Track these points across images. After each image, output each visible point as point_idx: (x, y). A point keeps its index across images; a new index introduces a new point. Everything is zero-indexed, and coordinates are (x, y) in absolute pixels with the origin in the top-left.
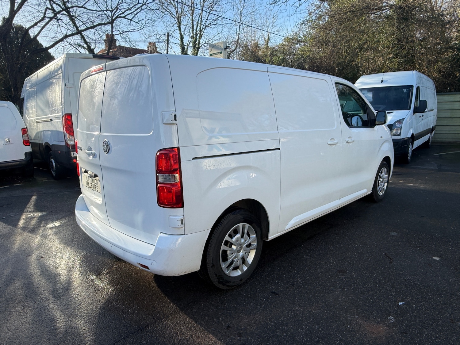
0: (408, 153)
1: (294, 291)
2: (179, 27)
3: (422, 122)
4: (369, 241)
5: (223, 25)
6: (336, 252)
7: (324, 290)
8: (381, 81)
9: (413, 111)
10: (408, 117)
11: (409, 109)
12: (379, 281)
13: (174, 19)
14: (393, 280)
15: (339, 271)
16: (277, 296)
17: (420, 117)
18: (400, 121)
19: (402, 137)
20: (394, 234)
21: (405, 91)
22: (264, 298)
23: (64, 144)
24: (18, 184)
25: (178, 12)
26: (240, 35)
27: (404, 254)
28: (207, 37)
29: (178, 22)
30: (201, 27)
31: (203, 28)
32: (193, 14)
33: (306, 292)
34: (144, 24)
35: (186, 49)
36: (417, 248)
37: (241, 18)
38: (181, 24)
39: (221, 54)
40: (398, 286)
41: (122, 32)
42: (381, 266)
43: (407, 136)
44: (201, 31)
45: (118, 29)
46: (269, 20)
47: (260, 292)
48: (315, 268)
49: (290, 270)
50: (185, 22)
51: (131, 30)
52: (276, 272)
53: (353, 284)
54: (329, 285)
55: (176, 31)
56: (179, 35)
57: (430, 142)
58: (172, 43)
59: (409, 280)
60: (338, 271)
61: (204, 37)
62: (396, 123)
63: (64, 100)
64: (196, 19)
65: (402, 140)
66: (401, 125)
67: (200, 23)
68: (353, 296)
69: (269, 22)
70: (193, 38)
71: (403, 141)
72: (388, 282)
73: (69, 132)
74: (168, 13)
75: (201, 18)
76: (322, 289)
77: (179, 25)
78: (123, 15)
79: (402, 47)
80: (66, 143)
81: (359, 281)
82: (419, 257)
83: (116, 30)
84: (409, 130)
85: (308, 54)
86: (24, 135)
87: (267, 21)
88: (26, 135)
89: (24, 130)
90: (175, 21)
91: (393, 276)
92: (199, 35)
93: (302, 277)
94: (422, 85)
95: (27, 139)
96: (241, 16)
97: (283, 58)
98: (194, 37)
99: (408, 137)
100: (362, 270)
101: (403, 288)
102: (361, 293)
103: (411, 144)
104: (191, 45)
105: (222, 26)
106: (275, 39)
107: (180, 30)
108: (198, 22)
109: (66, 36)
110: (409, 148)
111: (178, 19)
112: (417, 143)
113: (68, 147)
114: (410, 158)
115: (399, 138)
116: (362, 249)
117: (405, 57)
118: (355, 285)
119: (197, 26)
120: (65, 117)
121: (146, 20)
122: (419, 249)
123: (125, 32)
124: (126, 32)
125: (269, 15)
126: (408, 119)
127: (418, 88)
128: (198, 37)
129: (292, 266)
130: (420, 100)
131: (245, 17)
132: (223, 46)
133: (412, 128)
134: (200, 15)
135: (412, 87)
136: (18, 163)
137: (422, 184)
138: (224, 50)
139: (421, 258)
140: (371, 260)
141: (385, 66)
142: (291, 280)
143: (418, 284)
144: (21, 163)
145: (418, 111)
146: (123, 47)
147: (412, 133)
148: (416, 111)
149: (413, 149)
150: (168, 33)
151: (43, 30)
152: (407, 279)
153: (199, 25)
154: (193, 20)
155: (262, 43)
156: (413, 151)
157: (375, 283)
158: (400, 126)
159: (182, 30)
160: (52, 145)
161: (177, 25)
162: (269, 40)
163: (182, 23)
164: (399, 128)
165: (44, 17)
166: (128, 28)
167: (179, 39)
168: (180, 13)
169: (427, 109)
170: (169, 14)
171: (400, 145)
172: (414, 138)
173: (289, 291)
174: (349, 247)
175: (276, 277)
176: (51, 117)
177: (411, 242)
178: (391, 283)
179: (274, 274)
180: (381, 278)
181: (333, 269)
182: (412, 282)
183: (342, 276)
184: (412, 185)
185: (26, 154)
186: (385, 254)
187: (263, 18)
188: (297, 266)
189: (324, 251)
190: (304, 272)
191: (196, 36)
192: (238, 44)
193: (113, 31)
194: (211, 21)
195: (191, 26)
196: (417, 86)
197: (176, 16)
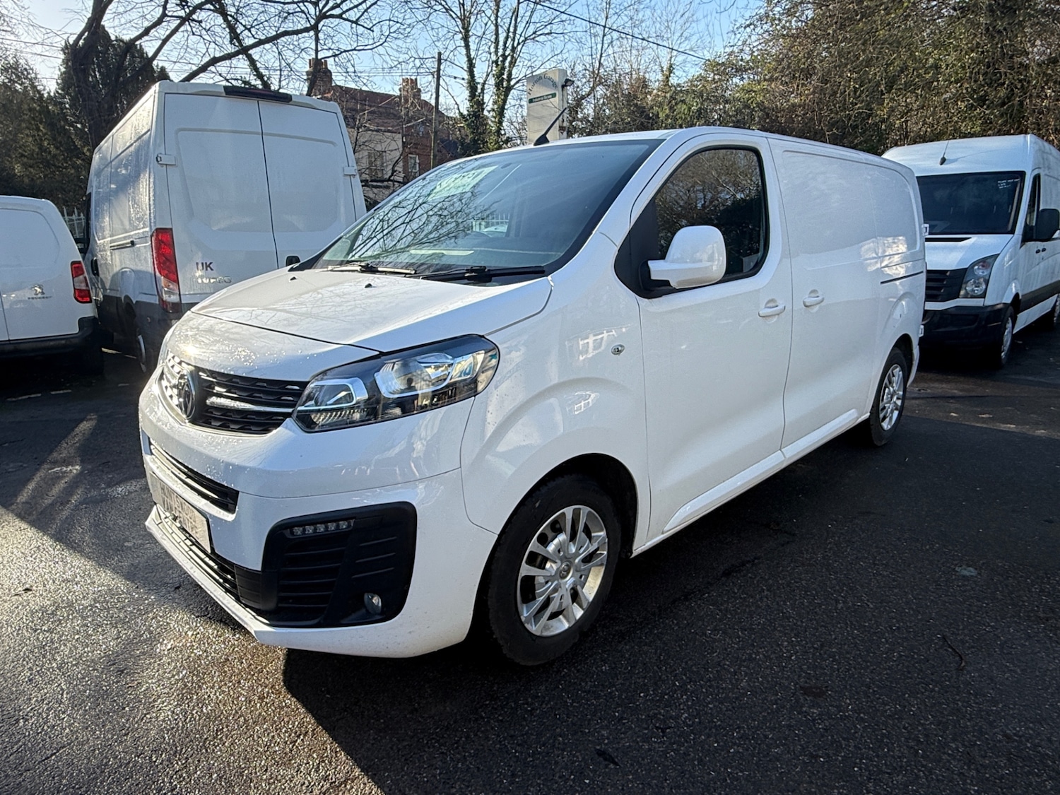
0: (1001, 342)
1: (665, 752)
2: (466, 39)
3: (1042, 265)
4: (896, 591)
5: (566, 36)
6: (799, 623)
7: (753, 756)
8: (939, 160)
9: (1021, 237)
10: (1008, 251)
11: (1012, 232)
12: (927, 736)
13: (454, 23)
14: (969, 732)
15: (806, 691)
16: (612, 766)
17: (1038, 252)
18: (987, 262)
19: (989, 301)
20: (969, 572)
21: (1002, 184)
22: (572, 773)
23: (155, 300)
24: (61, 392)
25: (463, 5)
26: (603, 59)
27: (1001, 640)
28: (529, 64)
29: (463, 28)
30: (513, 40)
31: (519, 44)
32: (498, 11)
33: (700, 761)
34: (387, 34)
35: (479, 91)
36: (1039, 623)
37: (607, 18)
38: (471, 34)
39: (552, 100)
40: (984, 757)
41: (337, 53)
42: (932, 680)
43: (1002, 299)
44: (514, 49)
45: (329, 45)
46: (673, 24)
47: (563, 750)
48: (735, 673)
49: (660, 677)
50: (478, 28)
51: (358, 48)
52: (620, 681)
53: (844, 739)
54: (772, 738)
55: (458, 48)
56: (466, 59)
57: (1056, 315)
58: (449, 76)
59: (1020, 737)
60: (802, 688)
61: (521, 64)
62: (976, 267)
63: (154, 195)
64: (505, 22)
65: (989, 309)
66: (989, 270)
67: (512, 33)
68: (842, 787)
69: (672, 29)
70: (497, 65)
71: (991, 312)
72: (954, 740)
73: (166, 272)
74: (440, 7)
75: (516, 20)
76: (747, 750)
77: (466, 35)
78: (337, 12)
79: (994, 82)
80: (161, 299)
81: (865, 728)
82: (1048, 656)
83: (325, 47)
84: (1009, 284)
85: (759, 99)
86: (76, 279)
87: (668, 27)
88: (81, 277)
89: (77, 265)
90: (456, 26)
91: (969, 720)
92: (509, 58)
93: (693, 704)
94: (1047, 172)
95: (84, 288)
96: (607, 14)
97: (700, 108)
98: (499, 63)
99: (1004, 301)
100: (874, 691)
101: (1002, 768)
102: (869, 779)
103: (1010, 321)
104: (492, 81)
105: (562, 38)
106: (687, 69)
107: (467, 47)
108: (509, 29)
109: (214, 61)
110: (1006, 329)
111: (462, 21)
112: (1026, 318)
113: (164, 309)
114: (1006, 355)
115: (981, 305)
116: (874, 616)
117: (1003, 104)
118: (852, 743)
119: (507, 38)
120: (157, 236)
121: (391, 23)
122: (1044, 628)
123: (345, 51)
124: (348, 51)
125: (674, 12)
126: (1006, 259)
127: (1037, 179)
128: (507, 64)
129: (670, 661)
130: (1041, 208)
131: (616, 16)
132: (559, 80)
133: (1016, 279)
134: (513, 13)
135: (1022, 175)
136: (63, 342)
137: (1041, 427)
138: (560, 89)
139: (1054, 658)
140: (901, 656)
141: (950, 129)
142: (660, 713)
143: (1047, 754)
144: (68, 343)
145: (1034, 238)
146: (341, 87)
147: (1014, 291)
148: (1028, 236)
149: (1014, 332)
150: (440, 54)
151: (165, 47)
152: (1015, 734)
153: (511, 34)
154: (497, 26)
155: (655, 79)
156: (1015, 337)
157: (912, 743)
158: (985, 273)
159: (473, 46)
160: (137, 302)
161: (460, 36)
162: (671, 69)
163: (472, 31)
164: (982, 280)
165: (164, 15)
166: (352, 43)
167: (466, 68)
168: (469, 8)
169: (1058, 231)
170: (444, 10)
171: (983, 323)
172: (1018, 304)
173: (650, 750)
174: (836, 609)
175: (620, 697)
176: (131, 236)
177: (1021, 603)
178: (964, 745)
179: (614, 686)
180: (931, 723)
181: (787, 679)
182: (1029, 745)
183: (813, 706)
184: (1012, 426)
185: (82, 322)
186: (944, 638)
187: (658, 19)
188: (683, 665)
189: (766, 619)
190: (702, 686)
191: (504, 61)
192: (597, 79)
193: (319, 49)
194: (538, 25)
195: (493, 39)
196: (1036, 172)
197: (459, 15)
